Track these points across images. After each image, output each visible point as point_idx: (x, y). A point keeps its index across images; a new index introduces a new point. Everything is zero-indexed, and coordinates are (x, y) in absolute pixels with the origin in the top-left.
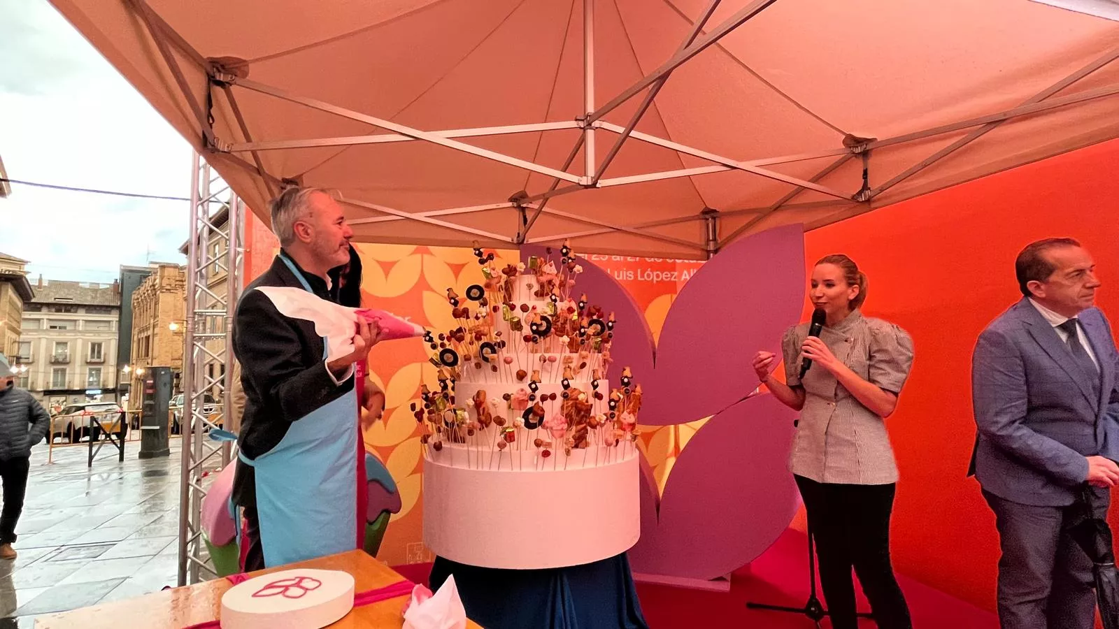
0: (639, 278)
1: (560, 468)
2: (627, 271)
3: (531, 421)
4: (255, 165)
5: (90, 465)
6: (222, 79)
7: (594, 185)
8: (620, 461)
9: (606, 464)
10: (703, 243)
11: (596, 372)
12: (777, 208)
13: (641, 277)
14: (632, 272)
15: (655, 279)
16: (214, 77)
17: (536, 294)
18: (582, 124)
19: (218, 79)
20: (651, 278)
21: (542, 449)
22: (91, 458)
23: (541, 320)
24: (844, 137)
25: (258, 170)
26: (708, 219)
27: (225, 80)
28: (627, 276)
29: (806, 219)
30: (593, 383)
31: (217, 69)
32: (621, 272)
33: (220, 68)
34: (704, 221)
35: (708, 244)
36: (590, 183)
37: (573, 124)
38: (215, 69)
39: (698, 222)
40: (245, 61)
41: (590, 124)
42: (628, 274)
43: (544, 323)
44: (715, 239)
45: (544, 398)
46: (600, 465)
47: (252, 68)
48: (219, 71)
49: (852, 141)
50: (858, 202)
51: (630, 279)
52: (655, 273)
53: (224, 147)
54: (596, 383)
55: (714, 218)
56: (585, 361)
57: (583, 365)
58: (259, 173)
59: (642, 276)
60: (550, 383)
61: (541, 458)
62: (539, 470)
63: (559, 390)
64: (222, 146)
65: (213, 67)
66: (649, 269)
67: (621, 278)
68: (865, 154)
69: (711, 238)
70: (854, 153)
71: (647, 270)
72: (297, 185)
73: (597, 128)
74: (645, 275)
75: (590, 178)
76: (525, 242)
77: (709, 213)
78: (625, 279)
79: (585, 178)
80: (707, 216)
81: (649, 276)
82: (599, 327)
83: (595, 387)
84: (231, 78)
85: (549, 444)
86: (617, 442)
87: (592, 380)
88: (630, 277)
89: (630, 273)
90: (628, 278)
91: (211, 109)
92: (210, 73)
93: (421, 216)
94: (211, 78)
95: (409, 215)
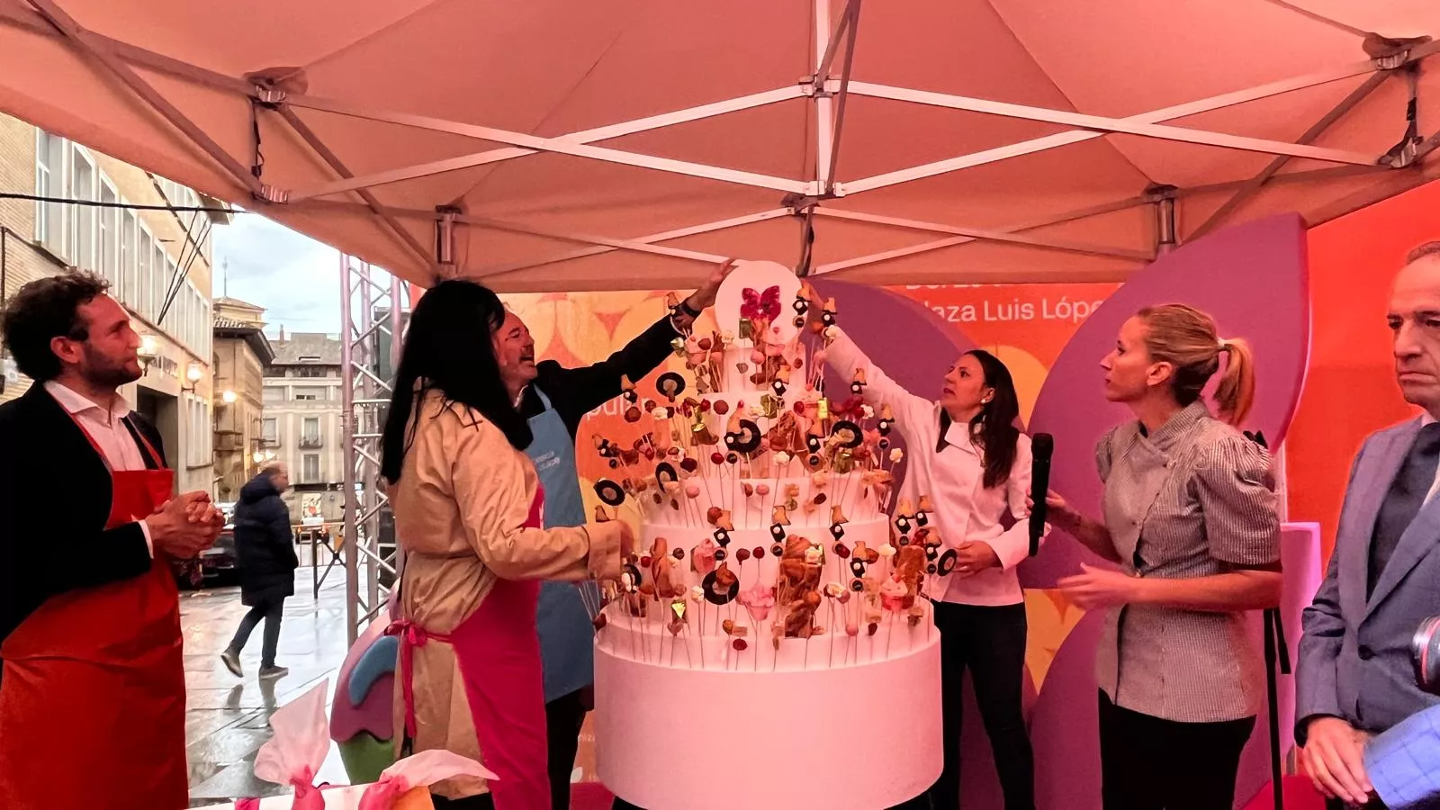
0: (1045, 315)
1: (765, 669)
3: (717, 592)
4: (364, 202)
5: (316, 597)
6: (269, 100)
7: (829, 194)
8: (879, 659)
9: (850, 664)
10: (1151, 248)
11: (838, 512)
12: (1267, 180)
13: (1048, 314)
14: (1031, 306)
15: (1076, 315)
16: (258, 98)
17: (753, 379)
18: (809, 90)
19: (264, 99)
20: (1068, 314)
21: (734, 638)
22: (317, 587)
23: (742, 427)
24: (1363, 39)
25: (369, 206)
26: (1158, 203)
27: (274, 101)
28: (1021, 312)
29: (1310, 202)
30: (832, 529)
31: (261, 86)
32: (1010, 307)
33: (265, 85)
34: (1149, 207)
35: (1157, 251)
36: (822, 192)
37: (794, 91)
38: (257, 87)
39: (1137, 210)
40: (296, 69)
41: (820, 90)
42: (1023, 310)
43: (747, 432)
44: (1172, 241)
45: (742, 556)
46: (838, 665)
47: (310, 78)
48: (264, 89)
49: (1381, 46)
50: (1393, 168)
51: (1029, 318)
52: (1076, 305)
53: (278, 198)
54: (837, 529)
55: (1172, 200)
56: (822, 491)
57: (820, 499)
58: (376, 212)
59: (1051, 311)
60: (751, 529)
61: (734, 651)
62: (732, 670)
63: (768, 543)
64: (274, 196)
65: (256, 85)
66: (1064, 299)
67: (1010, 316)
68: (1412, 69)
69: (1165, 239)
70: (1384, 70)
71: (1060, 300)
72: (460, 212)
73: (834, 93)
74: (1057, 310)
75: (822, 184)
76: (810, 274)
77: (1160, 192)
78: (1016, 318)
79: (814, 183)
80: (1157, 198)
81: (1063, 310)
82: (851, 433)
83: (838, 535)
84: (282, 95)
85: (743, 631)
86: (872, 629)
87: (831, 525)
88: (1028, 314)
89: (1027, 308)
90: (1024, 317)
91: (260, 146)
92: (252, 94)
93: (640, 243)
94: (255, 100)
95: (621, 244)
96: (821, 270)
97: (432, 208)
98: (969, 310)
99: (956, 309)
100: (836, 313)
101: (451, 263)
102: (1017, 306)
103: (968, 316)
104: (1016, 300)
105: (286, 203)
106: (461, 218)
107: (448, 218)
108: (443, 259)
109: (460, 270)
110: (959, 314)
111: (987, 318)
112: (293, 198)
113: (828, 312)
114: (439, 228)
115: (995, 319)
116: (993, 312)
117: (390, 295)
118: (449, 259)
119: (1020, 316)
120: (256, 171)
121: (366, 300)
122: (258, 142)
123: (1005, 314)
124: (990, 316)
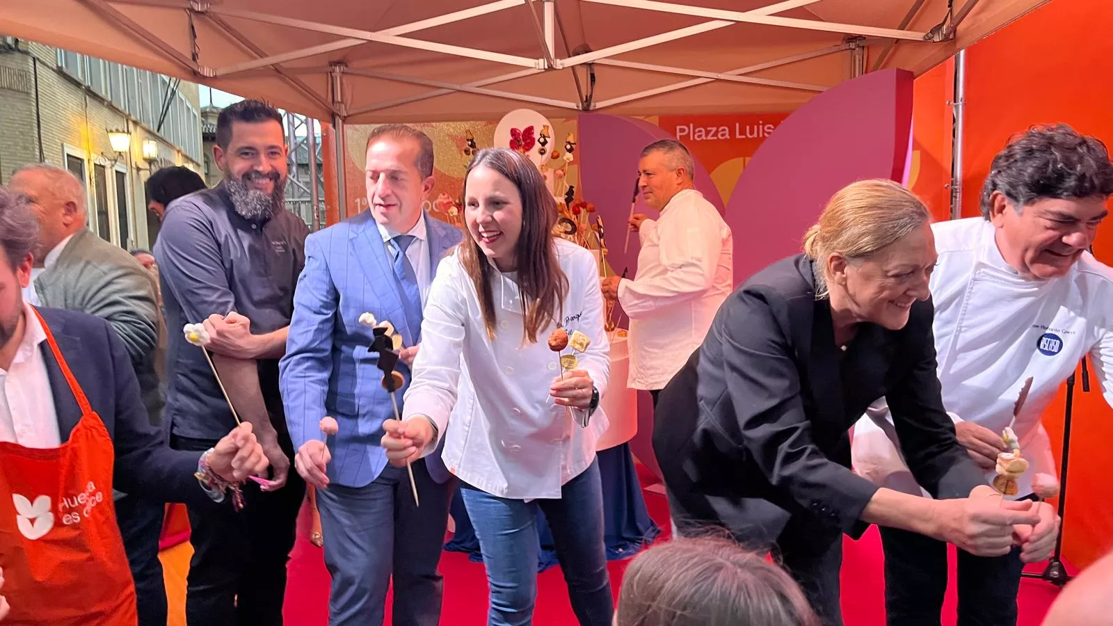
2: (764, 125)
6: (200, 10)
19: (196, 9)
26: (854, 50)
27: (203, 10)
28: (764, 131)
31: (194, 1)
32: (756, 127)
34: (849, 52)
38: (192, 2)
53: (210, 73)
55: (863, 47)
58: (281, 74)
64: (207, 72)
67: (755, 135)
72: (346, 66)
75: (546, 61)
78: (761, 135)
80: (852, 45)
89: (769, 128)
90: (766, 134)
91: (196, 40)
92: (189, 6)
93: (471, 87)
94: (192, 10)
95: (458, 87)
96: (599, 105)
97: (326, 63)
98: (724, 130)
99: (714, 129)
100: (574, 144)
101: (342, 102)
102: (761, 127)
103: (723, 135)
104: (761, 122)
105: (215, 77)
106: (346, 70)
107: (337, 69)
108: (336, 100)
109: (348, 108)
110: (716, 134)
111: (738, 136)
112: (220, 72)
113: (569, 143)
114: (332, 78)
115: (744, 137)
116: (742, 132)
117: (306, 123)
118: (339, 100)
119: (763, 134)
120: (195, 57)
121: (291, 127)
122: (195, 36)
123: (752, 133)
124: (740, 134)
